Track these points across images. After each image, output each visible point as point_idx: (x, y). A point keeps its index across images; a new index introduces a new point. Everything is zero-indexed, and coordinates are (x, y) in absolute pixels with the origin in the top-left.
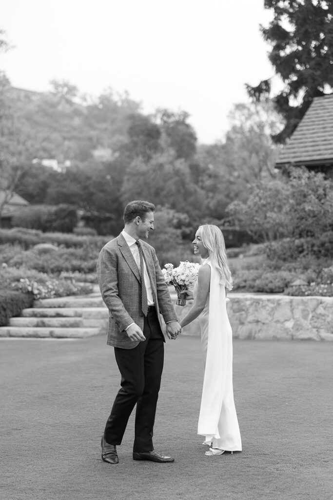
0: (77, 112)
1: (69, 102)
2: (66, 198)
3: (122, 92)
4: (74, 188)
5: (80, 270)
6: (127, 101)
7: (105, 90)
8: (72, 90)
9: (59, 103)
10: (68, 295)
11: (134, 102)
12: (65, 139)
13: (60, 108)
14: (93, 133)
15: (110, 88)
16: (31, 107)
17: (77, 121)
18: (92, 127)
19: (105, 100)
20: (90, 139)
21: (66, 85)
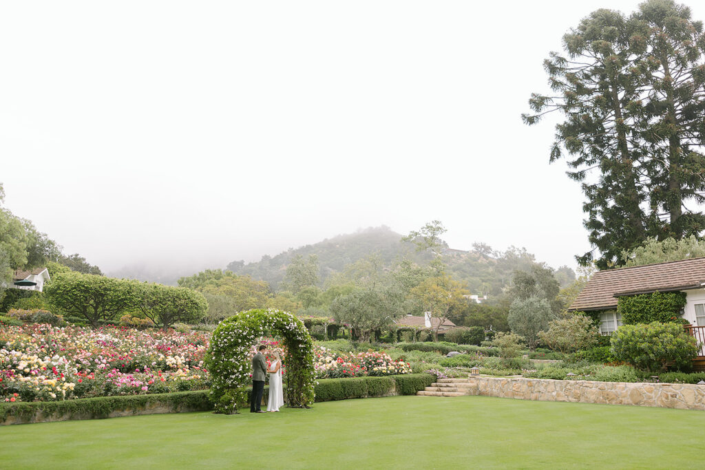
0: (491, 264)
1: (486, 257)
2: (476, 323)
3: (521, 249)
4: (481, 316)
5: (466, 366)
6: (524, 254)
7: (509, 248)
8: (488, 249)
9: (479, 258)
10: (454, 377)
11: (530, 255)
12: (483, 281)
13: (480, 261)
14: (502, 277)
15: (513, 246)
16: (460, 261)
17: (491, 269)
18: (501, 273)
19: (510, 254)
20: (500, 281)
21: (483, 246)
